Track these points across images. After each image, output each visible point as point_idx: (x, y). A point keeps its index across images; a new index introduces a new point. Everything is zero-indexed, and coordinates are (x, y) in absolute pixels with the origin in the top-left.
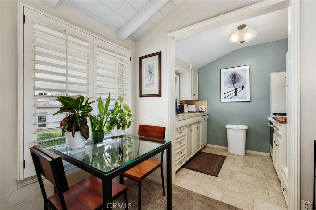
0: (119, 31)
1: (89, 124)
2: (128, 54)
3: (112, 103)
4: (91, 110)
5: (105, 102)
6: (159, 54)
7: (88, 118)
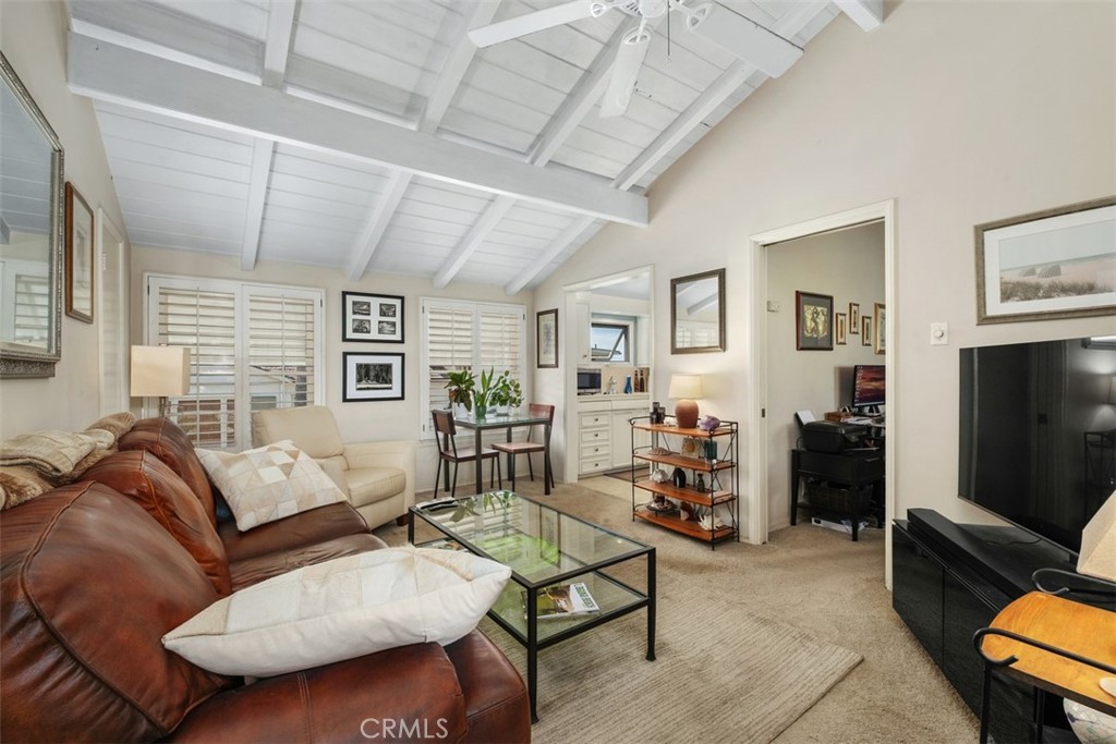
0: (505, 288)
1: (472, 398)
2: (520, 311)
3: (496, 377)
4: (473, 384)
5: (487, 376)
6: (556, 311)
7: (471, 392)
